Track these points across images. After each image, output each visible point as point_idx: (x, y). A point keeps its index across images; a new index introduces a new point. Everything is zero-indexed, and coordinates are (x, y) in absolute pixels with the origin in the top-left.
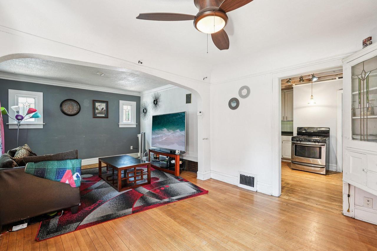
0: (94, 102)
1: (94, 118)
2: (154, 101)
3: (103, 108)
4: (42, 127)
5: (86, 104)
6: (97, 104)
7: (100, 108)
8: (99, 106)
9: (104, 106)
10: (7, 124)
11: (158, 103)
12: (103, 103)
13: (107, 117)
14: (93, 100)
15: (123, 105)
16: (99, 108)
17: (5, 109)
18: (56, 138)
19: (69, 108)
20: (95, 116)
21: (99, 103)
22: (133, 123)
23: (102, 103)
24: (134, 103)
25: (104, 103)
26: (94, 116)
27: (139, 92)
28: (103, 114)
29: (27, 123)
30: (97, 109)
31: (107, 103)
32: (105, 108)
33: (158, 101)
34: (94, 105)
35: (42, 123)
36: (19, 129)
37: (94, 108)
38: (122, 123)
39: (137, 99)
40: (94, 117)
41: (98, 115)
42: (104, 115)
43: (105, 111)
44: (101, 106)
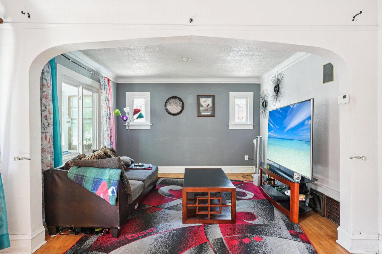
0: (199, 97)
1: (198, 117)
2: (275, 87)
3: (209, 105)
4: (149, 128)
5: (190, 101)
6: (202, 100)
7: (205, 105)
8: (204, 101)
9: (209, 101)
10: (125, 124)
11: (280, 89)
12: (209, 98)
13: (213, 115)
14: (197, 95)
15: (235, 98)
16: (203, 104)
17: (118, 111)
18: (162, 139)
20: (199, 116)
21: (204, 98)
22: (249, 123)
23: (207, 98)
24: (251, 94)
25: (210, 98)
26: (198, 115)
27: (258, 78)
28: (208, 112)
29: (139, 124)
30: (202, 106)
31: (213, 97)
32: (211, 105)
33: (280, 86)
34: (198, 101)
35: (150, 124)
36: (129, 129)
37: (199, 105)
38: (233, 123)
39: (256, 88)
40: (198, 116)
41: (203, 113)
42: (209, 113)
43: (211, 107)
44: (206, 102)
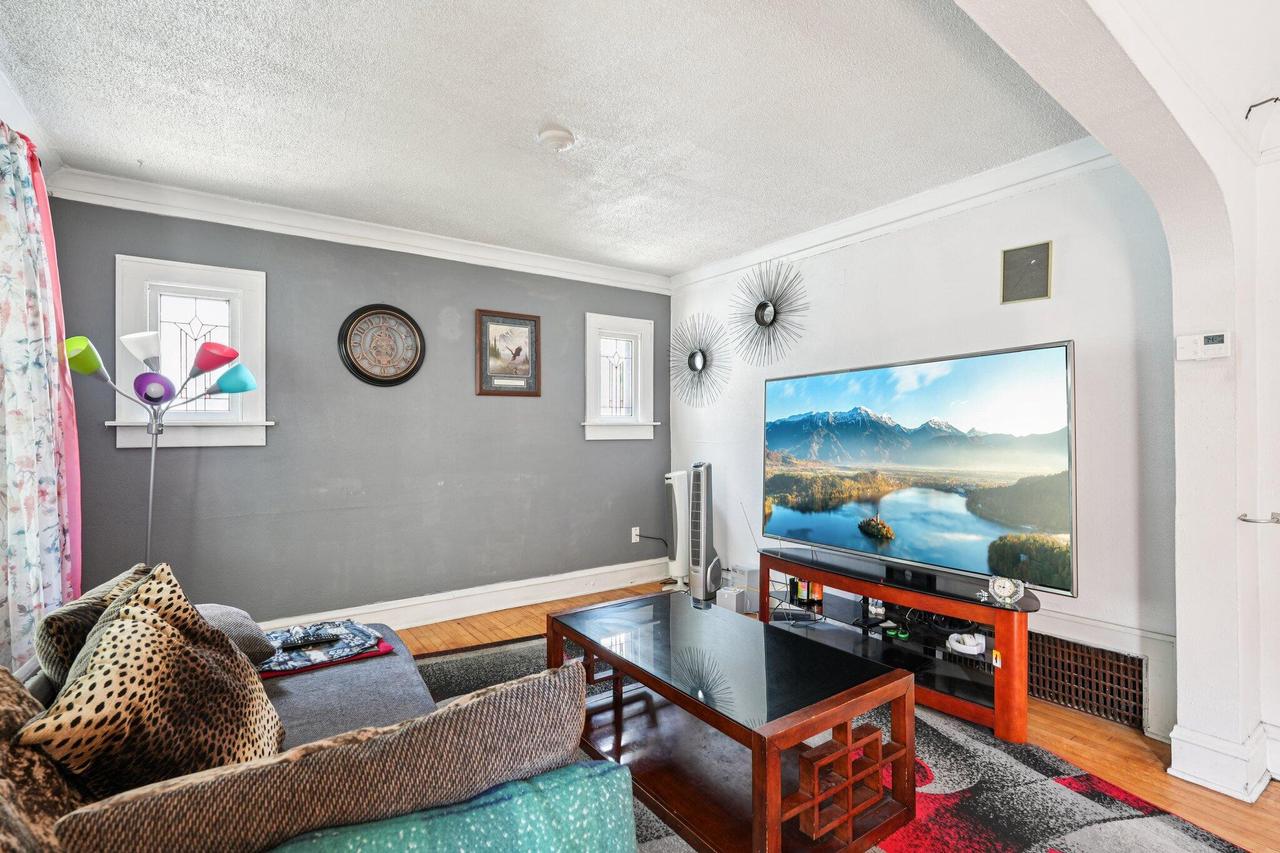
0: (483, 317)
1: (479, 395)
3: (519, 350)
4: (258, 439)
5: (448, 332)
6: (495, 330)
7: (505, 349)
8: (503, 336)
9: (521, 336)
10: (107, 423)
12: (521, 325)
13: (533, 391)
14: (480, 311)
15: (601, 334)
16: (501, 346)
18: (323, 490)
19: (379, 347)
20: (485, 390)
21: (504, 323)
22: (641, 421)
23: (515, 324)
24: (646, 327)
25: (526, 325)
26: (481, 388)
27: (668, 275)
28: (518, 378)
29: (198, 423)
30: (496, 354)
31: (534, 322)
32: (526, 351)
33: (784, 307)
34: (481, 333)
35: (260, 418)
36: (159, 449)
37: (482, 349)
38: (597, 421)
39: (658, 307)
40: (482, 393)
41: (498, 382)
42: (521, 383)
43: (526, 361)
44: (509, 340)
